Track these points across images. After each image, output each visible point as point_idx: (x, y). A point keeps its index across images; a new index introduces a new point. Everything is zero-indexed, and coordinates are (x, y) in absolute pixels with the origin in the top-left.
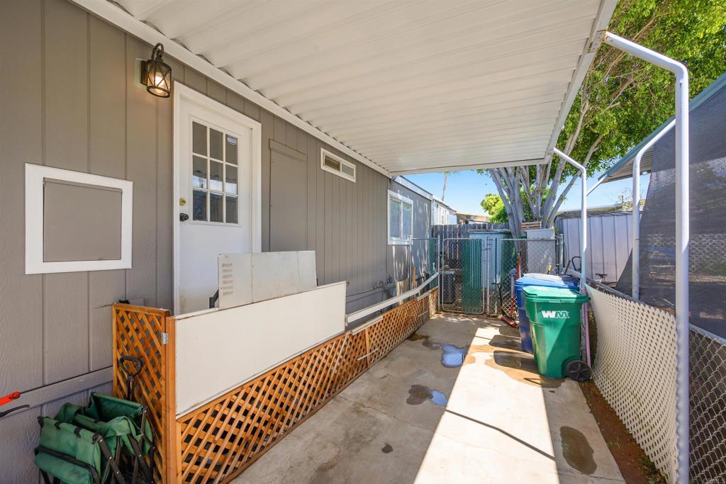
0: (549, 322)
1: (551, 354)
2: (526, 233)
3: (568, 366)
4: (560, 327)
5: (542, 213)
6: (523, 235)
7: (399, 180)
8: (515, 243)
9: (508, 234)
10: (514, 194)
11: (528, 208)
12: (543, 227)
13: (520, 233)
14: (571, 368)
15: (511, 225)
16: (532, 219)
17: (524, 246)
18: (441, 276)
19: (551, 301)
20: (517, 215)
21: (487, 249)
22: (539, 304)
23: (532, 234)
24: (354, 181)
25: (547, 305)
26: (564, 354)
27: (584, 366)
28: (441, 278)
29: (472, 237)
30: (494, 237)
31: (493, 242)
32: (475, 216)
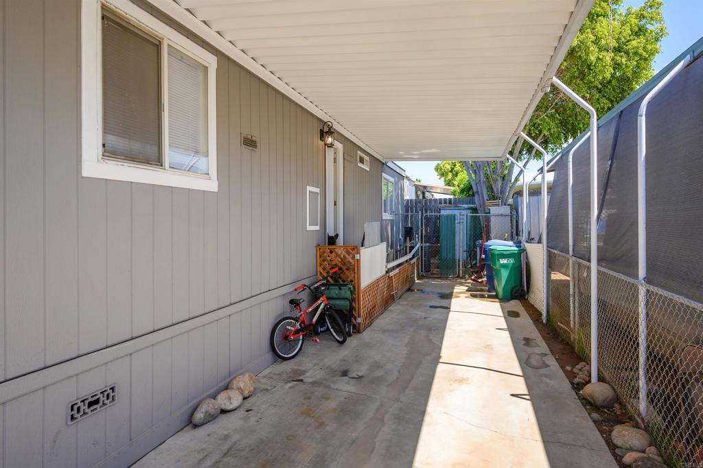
0: (504, 266)
1: (505, 285)
2: (490, 210)
3: (513, 292)
4: (510, 268)
5: (502, 192)
6: (487, 211)
7: (390, 164)
8: (481, 218)
9: (475, 210)
10: (480, 176)
11: (490, 188)
12: (502, 205)
13: (484, 209)
14: (516, 292)
15: (477, 202)
16: (494, 198)
17: (488, 220)
18: (422, 247)
19: (505, 253)
20: (482, 194)
21: (460, 223)
22: (498, 255)
23: (494, 210)
24: (368, 170)
25: (503, 255)
26: (512, 284)
27: (523, 290)
28: (422, 249)
29: (443, 212)
30: (464, 212)
31: (465, 217)
32: (432, 187)
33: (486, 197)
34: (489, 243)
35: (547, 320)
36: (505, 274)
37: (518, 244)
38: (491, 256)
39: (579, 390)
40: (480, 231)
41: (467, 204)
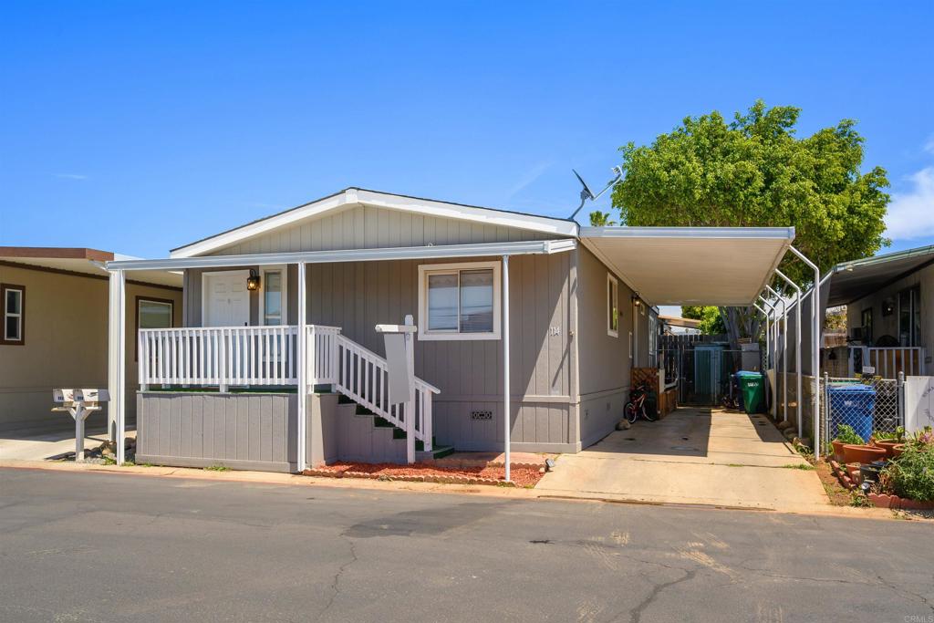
0: (751, 388)
1: (752, 402)
2: (741, 346)
3: (759, 408)
4: (756, 390)
5: (753, 331)
6: (739, 347)
8: (733, 353)
9: (727, 346)
10: (732, 315)
11: (741, 327)
12: (752, 342)
13: (736, 346)
14: (761, 407)
15: (729, 339)
16: (745, 336)
17: (740, 356)
19: (752, 379)
20: (734, 331)
21: (714, 358)
22: (746, 381)
23: (745, 347)
25: (750, 381)
26: (758, 401)
29: (696, 349)
30: (718, 348)
31: (719, 353)
32: (669, 320)
33: (738, 335)
34: (740, 372)
35: (777, 416)
36: (751, 394)
37: (762, 372)
38: (740, 382)
39: (778, 423)
40: (732, 363)
41: (719, 340)
